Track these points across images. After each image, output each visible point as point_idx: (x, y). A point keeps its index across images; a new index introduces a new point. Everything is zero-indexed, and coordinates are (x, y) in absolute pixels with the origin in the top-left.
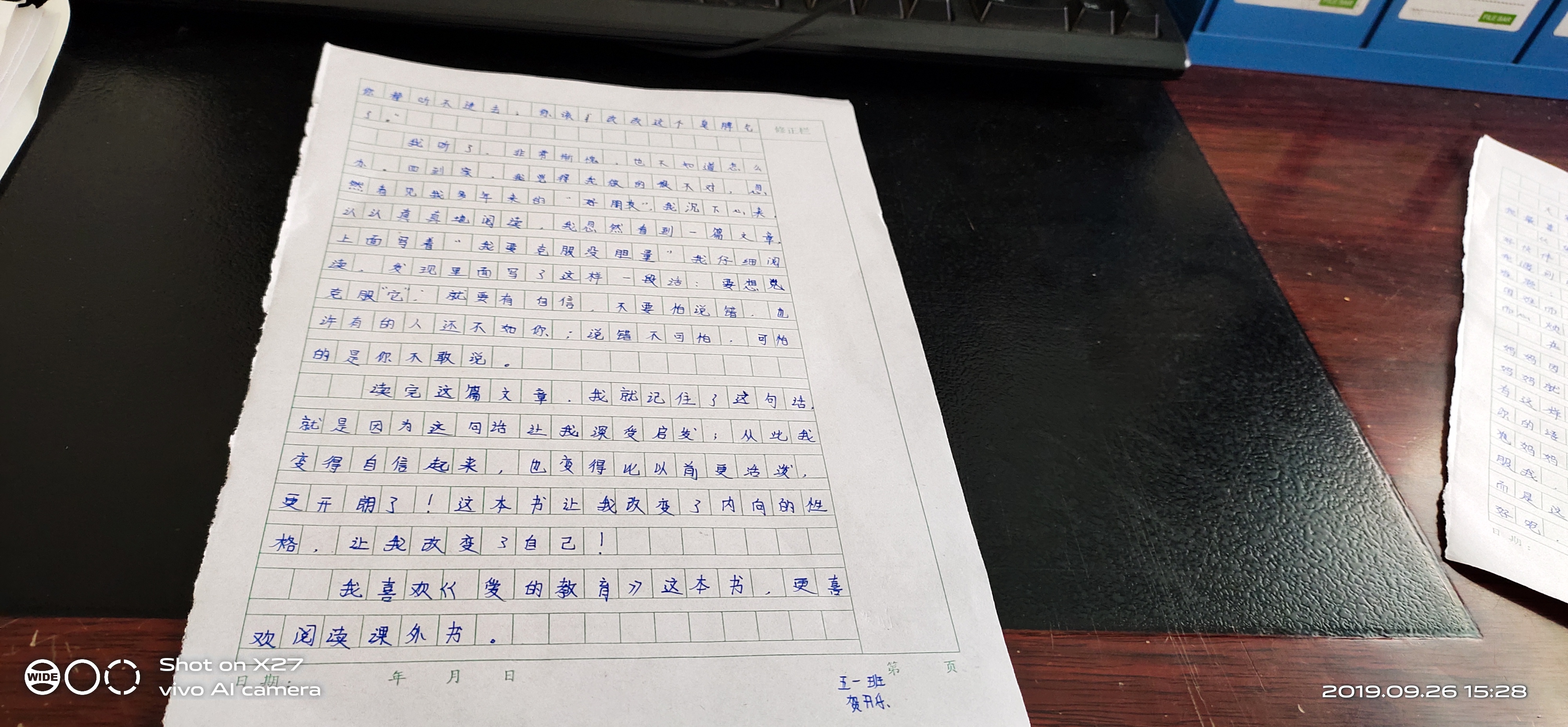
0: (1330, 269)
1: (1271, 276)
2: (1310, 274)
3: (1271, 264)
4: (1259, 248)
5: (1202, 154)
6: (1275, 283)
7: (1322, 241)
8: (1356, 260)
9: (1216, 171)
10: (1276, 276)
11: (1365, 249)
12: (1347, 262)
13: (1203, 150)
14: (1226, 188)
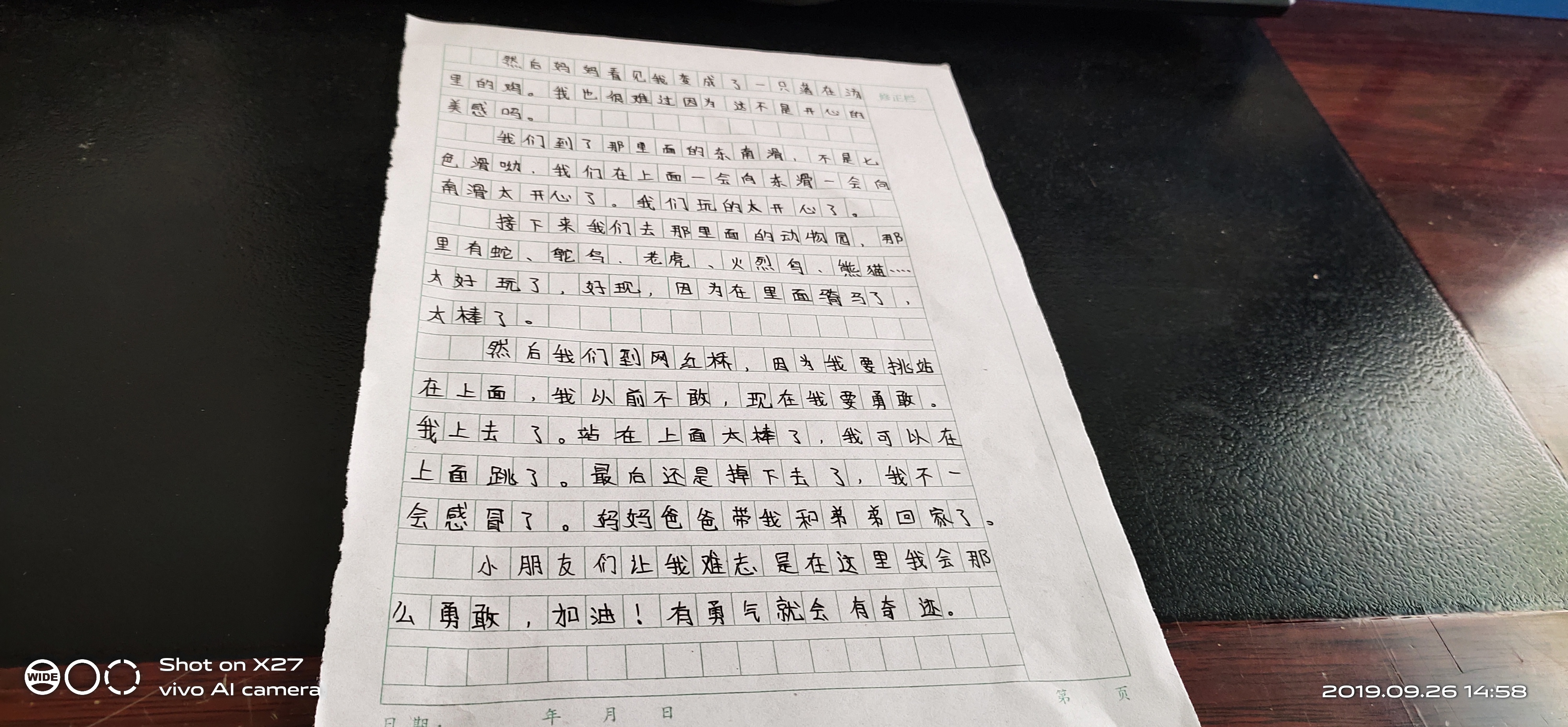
0: (1449, 217)
1: (1394, 226)
2: (1431, 223)
3: (1393, 213)
4: (1379, 196)
5: (1306, 97)
6: (1401, 235)
7: (1437, 187)
8: (1471, 206)
9: (1323, 114)
10: (1399, 226)
11: (1479, 195)
12: (1464, 209)
13: (1306, 91)
14: (1336, 132)
